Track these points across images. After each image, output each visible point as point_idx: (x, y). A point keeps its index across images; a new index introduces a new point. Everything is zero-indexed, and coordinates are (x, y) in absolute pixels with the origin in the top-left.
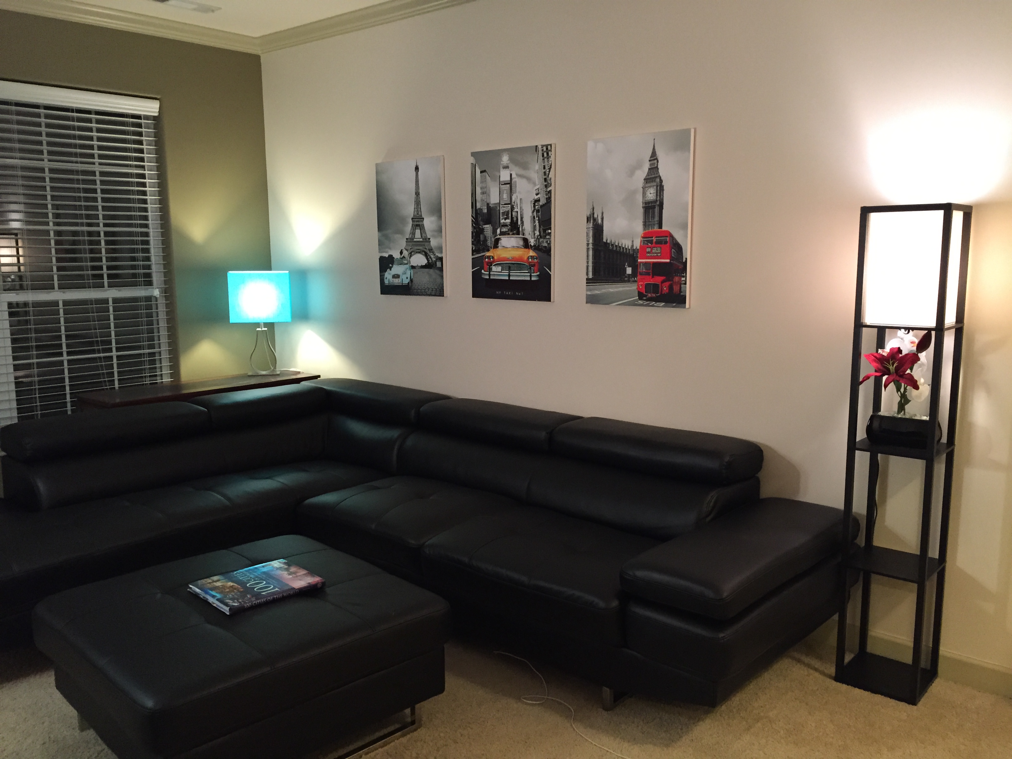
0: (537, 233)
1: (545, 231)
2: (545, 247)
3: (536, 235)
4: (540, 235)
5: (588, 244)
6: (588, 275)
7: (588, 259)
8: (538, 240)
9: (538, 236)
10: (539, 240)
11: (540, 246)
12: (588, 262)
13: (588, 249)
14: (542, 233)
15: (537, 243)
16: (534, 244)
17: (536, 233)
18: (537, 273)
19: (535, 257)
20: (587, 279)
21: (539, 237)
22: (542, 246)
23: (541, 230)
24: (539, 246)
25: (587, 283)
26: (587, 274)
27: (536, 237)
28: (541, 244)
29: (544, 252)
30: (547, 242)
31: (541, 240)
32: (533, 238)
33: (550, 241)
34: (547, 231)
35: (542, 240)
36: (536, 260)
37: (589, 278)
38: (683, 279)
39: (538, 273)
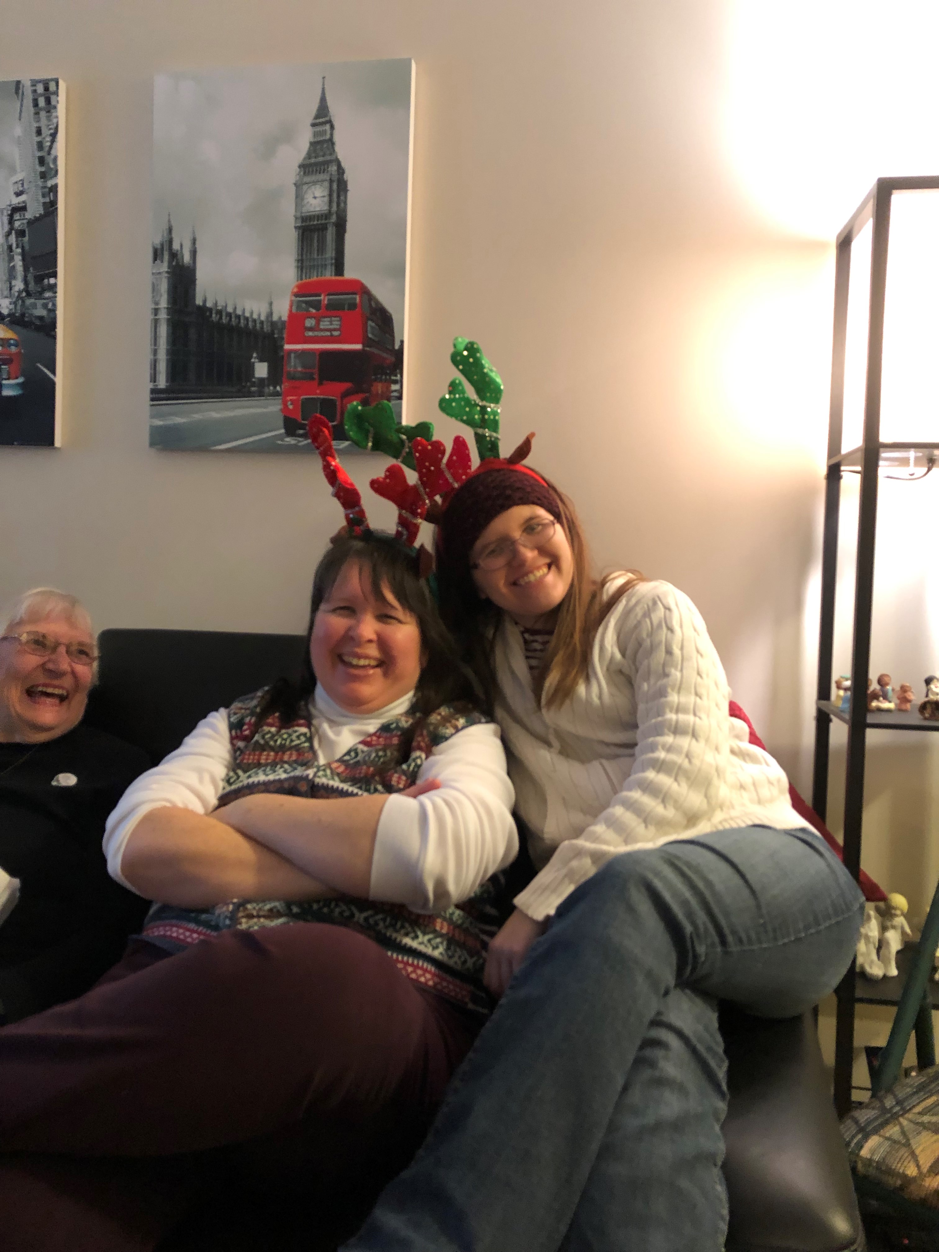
0: (19, 285)
1: (39, 279)
2: (41, 318)
3: (16, 289)
4: (26, 290)
5: (156, 311)
6: (155, 382)
7: (155, 344)
8: (20, 302)
9: (20, 292)
10: (23, 302)
11: (27, 315)
12: (155, 352)
13: (156, 322)
14: (32, 285)
15: (19, 307)
16: (11, 310)
17: (15, 286)
18: (17, 378)
19: (12, 342)
20: (153, 391)
21: (24, 294)
22: (31, 315)
23: (28, 278)
24: (23, 315)
25: (152, 400)
26: (154, 379)
27: (16, 294)
28: (30, 312)
29: (38, 329)
30: (45, 306)
31: (29, 302)
32: (6, 297)
33: (54, 305)
34: (46, 281)
35: (33, 300)
36: (13, 349)
37: (159, 387)
38: (394, 387)
39: (21, 380)
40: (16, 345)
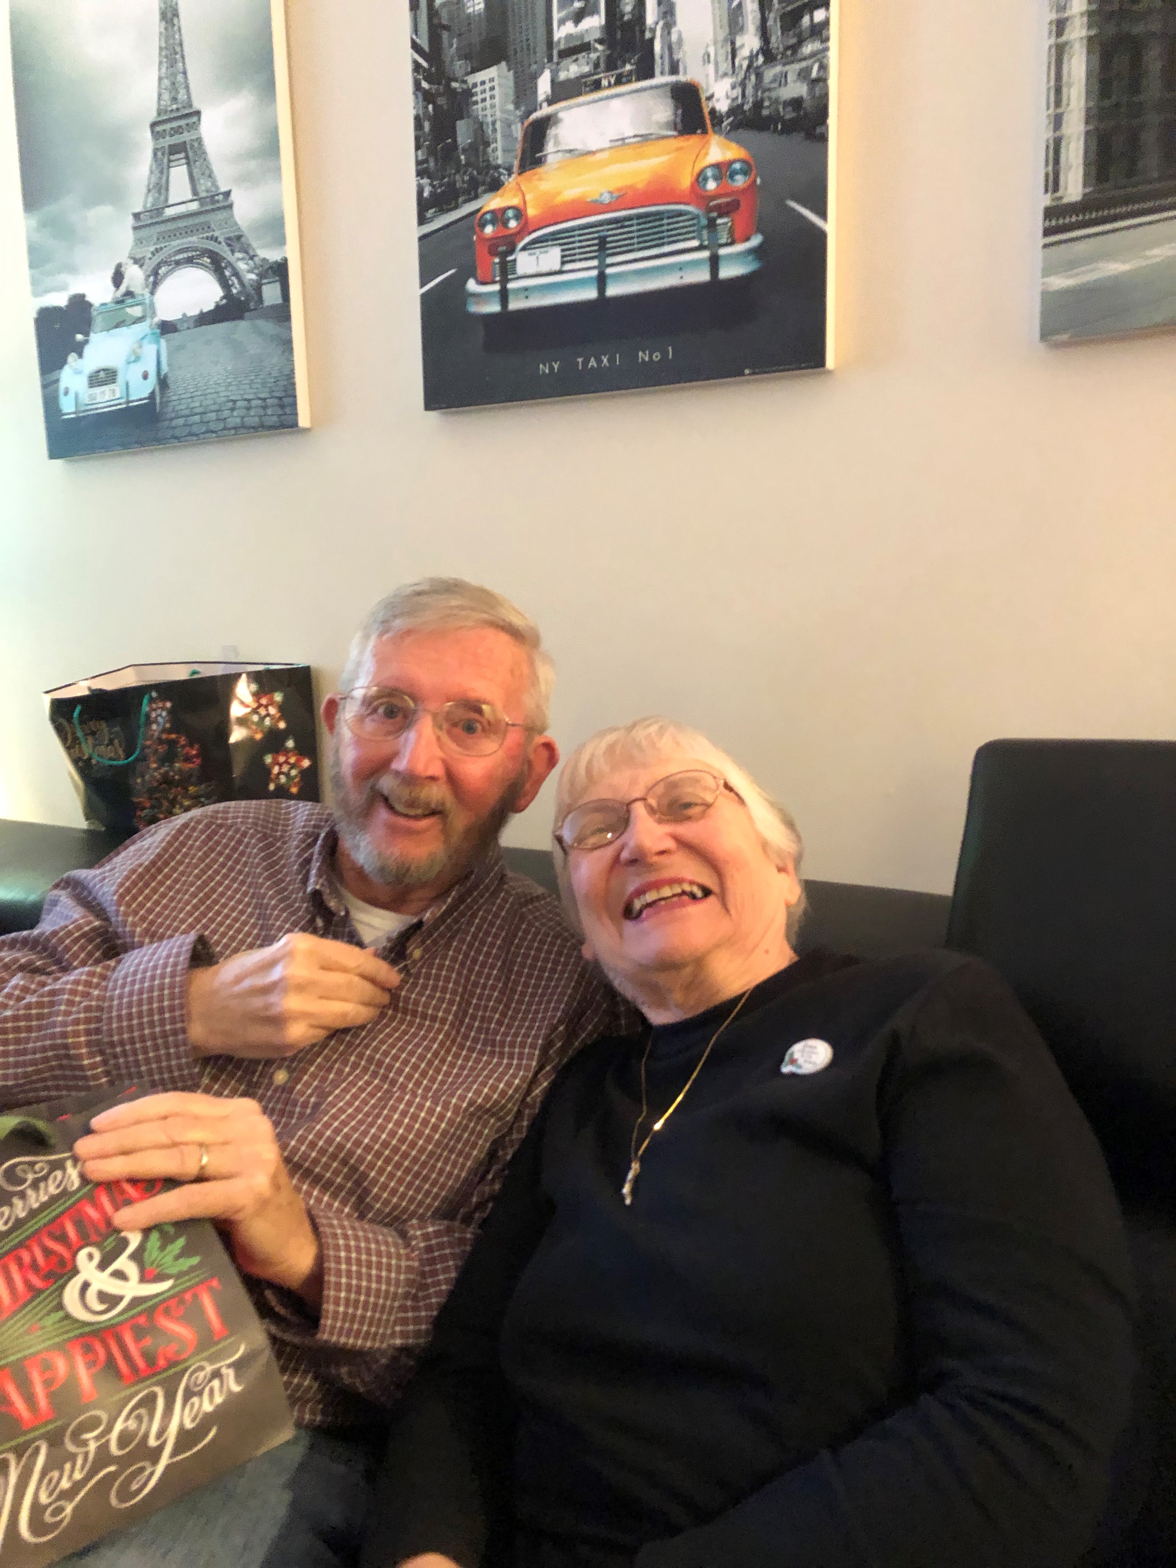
0: (750, 42)
1: (791, 20)
2: (796, 103)
3: (744, 53)
4: (767, 52)
5: (1060, 26)
6: (1056, 189)
7: (1058, 103)
8: (753, 77)
9: (752, 58)
10: (759, 76)
11: (766, 104)
12: (1057, 122)
13: (1060, 52)
14: (776, 39)
15: (749, 90)
16: (734, 100)
17: (743, 46)
18: (747, 239)
19: (737, 166)
20: (1049, 213)
21: (761, 59)
22: (777, 101)
23: (770, 23)
24: (758, 105)
25: (1047, 232)
26: (1053, 183)
27: (745, 64)
28: (773, 95)
29: (790, 128)
30: (804, 74)
31: (769, 74)
32: (725, 75)
33: (823, 67)
34: (806, 20)
35: (778, 69)
36: (740, 181)
37: (1065, 201)
39: (756, 241)
40: (745, 172)
